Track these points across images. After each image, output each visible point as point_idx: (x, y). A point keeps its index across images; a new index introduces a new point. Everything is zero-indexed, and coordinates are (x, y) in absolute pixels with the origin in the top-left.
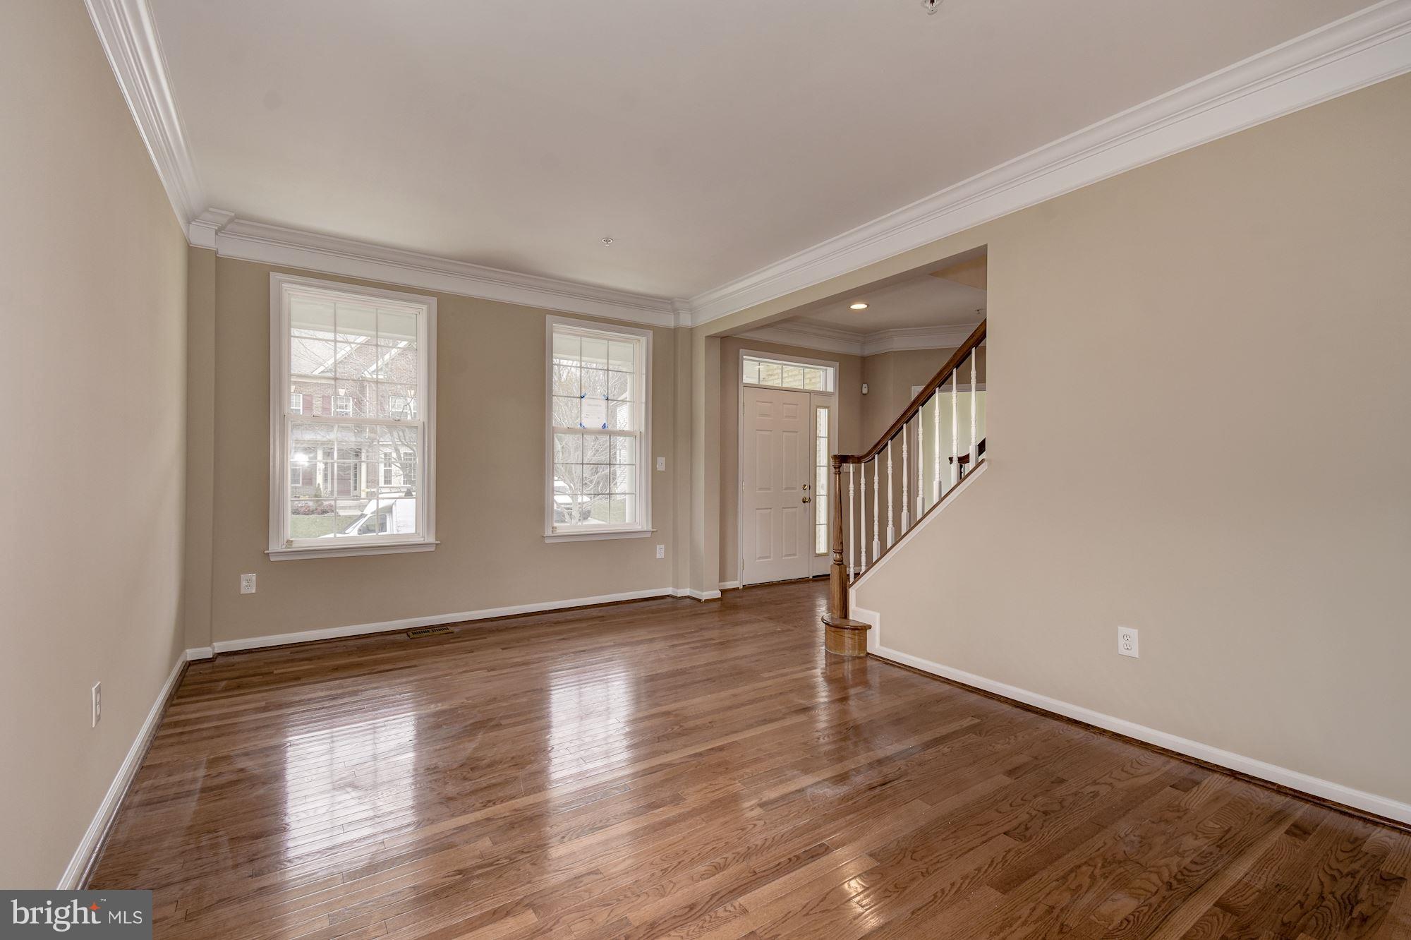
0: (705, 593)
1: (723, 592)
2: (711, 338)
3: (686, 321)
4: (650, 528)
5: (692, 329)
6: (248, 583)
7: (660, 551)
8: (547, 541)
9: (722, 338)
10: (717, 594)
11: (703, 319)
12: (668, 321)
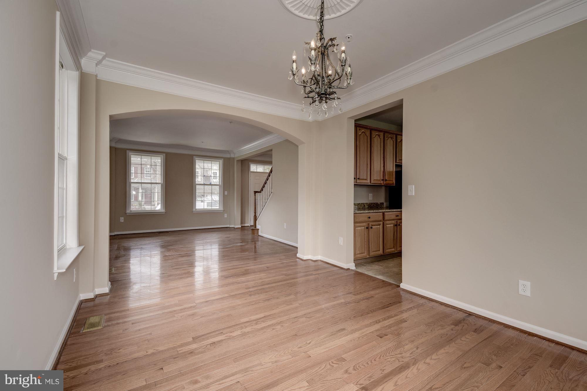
0: (236, 226)
1: (241, 227)
2: (238, 161)
3: (232, 156)
4: (223, 209)
5: (234, 158)
6: (122, 219)
7: (226, 216)
8: (194, 212)
9: (241, 160)
10: (240, 226)
11: (236, 155)
12: (228, 156)
